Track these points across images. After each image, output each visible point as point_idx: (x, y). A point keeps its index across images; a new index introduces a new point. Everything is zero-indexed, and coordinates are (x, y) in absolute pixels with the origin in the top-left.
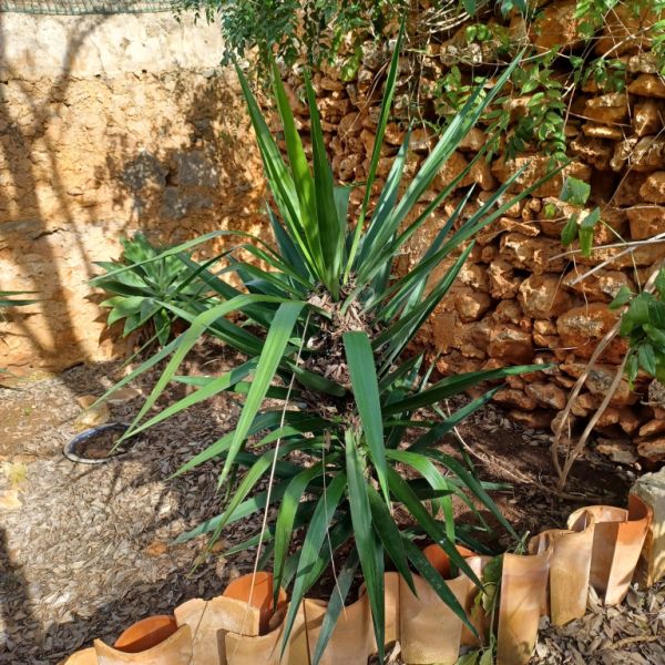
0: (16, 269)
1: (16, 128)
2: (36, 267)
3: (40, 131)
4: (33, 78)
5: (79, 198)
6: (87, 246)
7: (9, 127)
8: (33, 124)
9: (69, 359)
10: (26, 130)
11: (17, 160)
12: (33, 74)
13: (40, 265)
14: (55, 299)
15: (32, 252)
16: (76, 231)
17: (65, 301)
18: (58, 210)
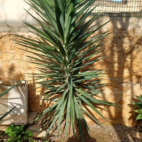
0: (111, 92)
1: (123, 51)
2: (117, 92)
3: (130, 52)
4: (133, 36)
5: (136, 74)
6: (134, 89)
7: (121, 50)
8: (129, 50)
9: (118, 122)
10: (126, 52)
11: (121, 60)
12: (133, 35)
13: (118, 92)
14: (119, 103)
15: (117, 88)
16: (132, 84)
17: (122, 104)
18: (128, 76)
